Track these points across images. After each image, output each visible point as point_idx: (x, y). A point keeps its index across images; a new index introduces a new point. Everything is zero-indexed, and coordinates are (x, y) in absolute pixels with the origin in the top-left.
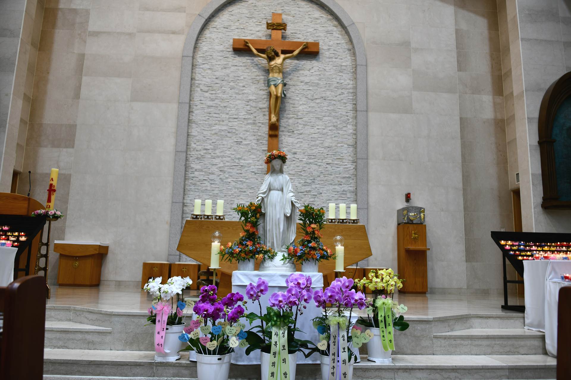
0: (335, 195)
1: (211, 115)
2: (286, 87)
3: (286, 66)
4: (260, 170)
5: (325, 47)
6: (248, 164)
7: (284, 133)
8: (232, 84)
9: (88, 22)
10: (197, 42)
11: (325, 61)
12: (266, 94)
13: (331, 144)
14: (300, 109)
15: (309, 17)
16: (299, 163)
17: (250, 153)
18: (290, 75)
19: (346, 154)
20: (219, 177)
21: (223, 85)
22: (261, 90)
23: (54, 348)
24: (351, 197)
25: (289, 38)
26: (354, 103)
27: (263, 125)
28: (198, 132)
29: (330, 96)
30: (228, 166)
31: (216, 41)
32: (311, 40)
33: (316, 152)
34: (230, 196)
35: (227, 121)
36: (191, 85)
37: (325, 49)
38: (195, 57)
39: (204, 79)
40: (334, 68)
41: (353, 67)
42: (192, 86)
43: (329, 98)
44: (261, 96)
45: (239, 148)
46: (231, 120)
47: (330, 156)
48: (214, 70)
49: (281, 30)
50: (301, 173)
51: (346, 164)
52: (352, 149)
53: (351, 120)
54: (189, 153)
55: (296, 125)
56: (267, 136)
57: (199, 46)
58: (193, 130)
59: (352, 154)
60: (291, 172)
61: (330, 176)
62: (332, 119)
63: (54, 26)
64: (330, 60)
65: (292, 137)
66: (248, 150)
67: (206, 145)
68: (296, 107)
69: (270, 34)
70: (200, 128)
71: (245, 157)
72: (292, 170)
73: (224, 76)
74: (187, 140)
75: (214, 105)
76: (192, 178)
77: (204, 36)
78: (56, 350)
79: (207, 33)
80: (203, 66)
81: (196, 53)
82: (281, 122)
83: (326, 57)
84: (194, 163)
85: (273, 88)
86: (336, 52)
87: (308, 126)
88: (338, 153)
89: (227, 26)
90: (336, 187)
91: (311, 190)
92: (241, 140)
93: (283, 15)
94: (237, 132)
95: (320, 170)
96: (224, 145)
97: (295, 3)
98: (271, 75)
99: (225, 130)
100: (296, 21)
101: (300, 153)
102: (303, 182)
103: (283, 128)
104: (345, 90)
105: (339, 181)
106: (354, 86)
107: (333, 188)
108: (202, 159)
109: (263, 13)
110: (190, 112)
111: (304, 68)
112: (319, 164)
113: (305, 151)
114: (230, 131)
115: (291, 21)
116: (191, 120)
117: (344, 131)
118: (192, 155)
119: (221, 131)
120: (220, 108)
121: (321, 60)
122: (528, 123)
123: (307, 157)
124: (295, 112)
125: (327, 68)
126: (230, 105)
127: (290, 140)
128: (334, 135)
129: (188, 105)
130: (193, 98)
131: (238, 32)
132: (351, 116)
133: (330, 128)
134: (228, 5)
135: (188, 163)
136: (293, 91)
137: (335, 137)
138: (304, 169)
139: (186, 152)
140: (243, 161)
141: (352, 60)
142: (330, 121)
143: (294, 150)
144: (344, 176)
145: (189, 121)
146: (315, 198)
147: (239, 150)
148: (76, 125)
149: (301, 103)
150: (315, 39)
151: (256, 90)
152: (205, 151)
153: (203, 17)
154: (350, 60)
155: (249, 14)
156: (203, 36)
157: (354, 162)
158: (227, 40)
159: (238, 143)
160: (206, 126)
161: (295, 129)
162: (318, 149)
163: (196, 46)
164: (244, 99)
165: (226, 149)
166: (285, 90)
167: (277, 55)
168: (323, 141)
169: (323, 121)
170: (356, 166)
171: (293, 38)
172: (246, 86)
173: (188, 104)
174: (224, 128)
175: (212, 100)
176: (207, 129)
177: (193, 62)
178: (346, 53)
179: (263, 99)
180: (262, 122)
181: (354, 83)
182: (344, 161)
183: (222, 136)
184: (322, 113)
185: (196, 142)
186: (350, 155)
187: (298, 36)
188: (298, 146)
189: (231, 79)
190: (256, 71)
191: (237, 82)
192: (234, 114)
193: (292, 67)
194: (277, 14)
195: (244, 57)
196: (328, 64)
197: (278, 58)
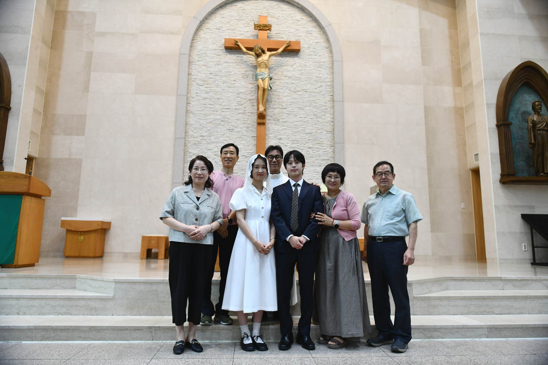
0: (316, 175)
1: (206, 106)
4: (249, 154)
5: (306, 46)
7: (271, 121)
8: (224, 78)
9: (95, 23)
10: (193, 42)
11: (305, 58)
12: (255, 87)
13: (312, 131)
14: (284, 101)
15: (291, 20)
17: (241, 139)
18: (275, 71)
19: (325, 139)
21: (217, 79)
22: (250, 84)
23: (58, 315)
25: (274, 38)
26: (332, 94)
27: (252, 115)
28: (195, 121)
29: (311, 88)
31: (210, 40)
32: (293, 39)
33: (299, 138)
35: (221, 111)
38: (191, 55)
39: (200, 74)
40: (314, 64)
41: (330, 63)
42: (189, 80)
43: (309, 91)
44: (250, 89)
45: (231, 135)
46: (224, 110)
47: (311, 141)
48: (208, 66)
49: (266, 30)
51: (325, 147)
52: (330, 135)
53: (329, 110)
54: (187, 139)
55: (281, 114)
56: (256, 124)
57: (194, 45)
58: (191, 120)
59: (331, 139)
62: (313, 109)
63: (64, 26)
64: (310, 57)
65: (277, 125)
66: (239, 136)
67: (203, 132)
68: (281, 99)
69: (257, 34)
70: (197, 118)
73: (217, 71)
74: (186, 128)
75: (209, 97)
77: (199, 36)
78: (60, 316)
79: (201, 33)
80: (199, 63)
81: (192, 51)
82: (268, 112)
83: (307, 54)
84: (192, 148)
85: (260, 81)
86: (315, 50)
87: (292, 115)
88: (318, 139)
89: (219, 27)
90: (317, 168)
92: (233, 128)
93: (268, 18)
94: (229, 121)
96: (218, 132)
98: (258, 70)
99: (219, 119)
100: (280, 23)
101: (285, 138)
103: (270, 117)
104: (324, 83)
105: (319, 163)
106: (331, 80)
107: (314, 169)
108: (198, 145)
109: (251, 15)
110: (188, 103)
111: (288, 64)
112: (302, 148)
113: (289, 137)
114: (223, 120)
115: (275, 23)
116: (189, 110)
117: (323, 119)
118: (190, 142)
119: (215, 120)
120: (215, 100)
121: (301, 57)
122: (487, 108)
123: (290, 142)
124: (280, 103)
125: (307, 64)
126: (223, 97)
127: (276, 127)
128: (314, 123)
130: (190, 91)
131: (229, 33)
132: (329, 106)
133: (311, 117)
134: (220, 9)
135: (186, 148)
136: (278, 84)
139: (185, 138)
141: (330, 57)
142: (310, 111)
143: (279, 137)
144: (323, 158)
147: (232, 137)
148: (86, 115)
149: (285, 95)
150: (297, 38)
151: (245, 84)
152: (201, 138)
153: (197, 19)
154: (328, 57)
155: (239, 16)
157: (332, 146)
158: (219, 40)
159: (230, 130)
160: (202, 116)
161: (280, 118)
162: (301, 135)
163: (192, 45)
164: (235, 92)
165: (220, 136)
166: (271, 84)
167: (263, 52)
168: (305, 128)
169: (305, 110)
170: (334, 149)
171: (277, 37)
172: (237, 80)
173: (186, 96)
174: (218, 117)
175: (207, 93)
176: (203, 118)
177: (189, 59)
178: (324, 51)
179: (252, 92)
180: (251, 112)
181: (332, 77)
182: (323, 145)
183: (216, 124)
184: (304, 104)
185: (193, 130)
186: (328, 140)
187: (282, 36)
188: (283, 132)
189: (223, 74)
190: (245, 67)
191: (229, 77)
192: (226, 105)
193: (276, 63)
194: (263, 16)
195: (235, 55)
196: (309, 61)
197: (265, 55)
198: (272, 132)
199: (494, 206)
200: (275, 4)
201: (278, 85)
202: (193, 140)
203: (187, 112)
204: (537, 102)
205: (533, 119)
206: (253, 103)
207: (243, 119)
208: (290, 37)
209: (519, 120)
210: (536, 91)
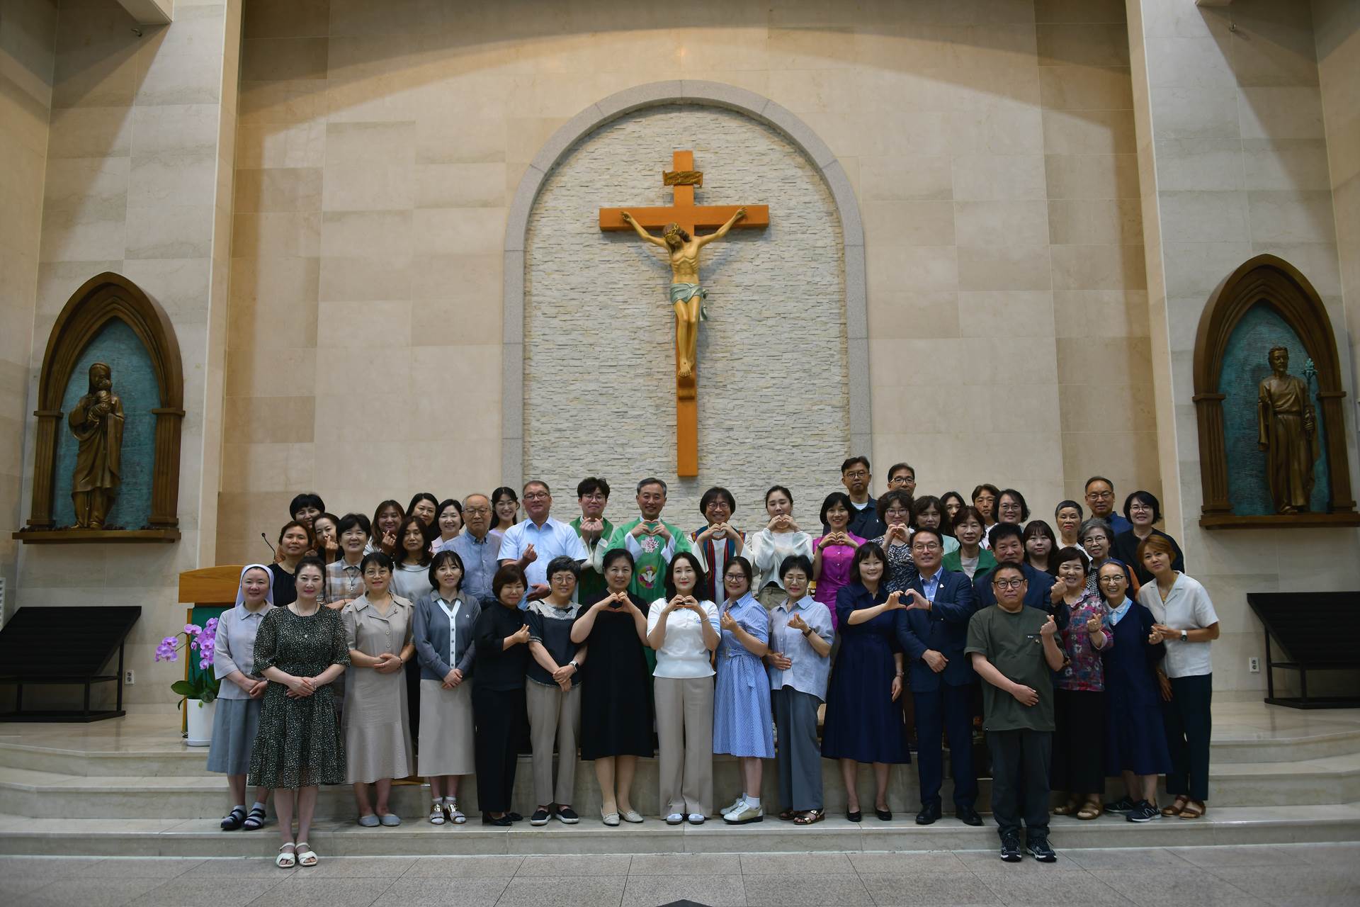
1: (565, 363)
2: (707, 299)
3: (706, 255)
4: (664, 464)
5: (781, 213)
7: (708, 390)
8: (601, 298)
9: (321, 193)
10: (531, 219)
11: (782, 240)
12: (670, 314)
13: (799, 407)
14: (737, 341)
15: (747, 153)
16: (738, 448)
17: (643, 434)
18: (713, 274)
19: (831, 426)
21: (586, 302)
22: (658, 307)
25: (709, 198)
26: (842, 321)
27: (665, 377)
28: (543, 398)
29: (795, 310)
30: (603, 461)
31: (568, 213)
33: (772, 425)
35: (597, 373)
36: (524, 305)
37: (780, 215)
38: (529, 249)
39: (549, 293)
40: (801, 253)
41: (837, 249)
42: (527, 307)
43: (792, 316)
44: (658, 320)
45: (622, 424)
46: (604, 370)
47: (798, 430)
48: (566, 273)
49: (692, 184)
50: (744, 468)
51: (831, 444)
52: (840, 414)
53: (837, 357)
54: (528, 440)
55: (730, 373)
56: (675, 398)
57: (534, 226)
58: (533, 395)
59: (843, 424)
60: (723, 467)
62: (800, 356)
63: (257, 205)
64: (792, 237)
65: (723, 398)
66: (639, 427)
67: (559, 421)
68: (728, 337)
69: (672, 193)
70: (546, 390)
71: (634, 442)
72: (725, 462)
73: (587, 283)
74: (524, 413)
75: (570, 342)
77: (543, 205)
79: (549, 200)
80: (545, 266)
81: (530, 241)
82: (701, 369)
83: (784, 232)
84: (539, 458)
85: (681, 305)
86: (803, 221)
87: (754, 373)
88: (813, 425)
89: (587, 182)
90: (813, 491)
92: (624, 409)
93: (694, 152)
94: (616, 394)
96: (592, 420)
97: (717, 125)
98: (675, 279)
99: (594, 390)
100: (722, 163)
101: (740, 427)
102: (748, 484)
103: (705, 380)
104: (824, 297)
105: (817, 480)
106: (841, 288)
108: (555, 450)
109: (657, 149)
110: (526, 359)
111: (742, 257)
112: (778, 447)
113: (749, 423)
114: (604, 393)
115: (711, 163)
116: (528, 374)
117: (824, 379)
118: (534, 444)
119: (586, 393)
120: (582, 349)
121: (773, 238)
122: (1172, 361)
123: (753, 435)
124: (727, 346)
125: (786, 255)
126: (600, 340)
127: (720, 403)
128: (807, 389)
129: (521, 347)
130: (530, 332)
131: (609, 193)
132: (838, 349)
133: (797, 375)
134: (588, 138)
135: (526, 458)
136: (722, 305)
137: (806, 392)
138: (748, 459)
139: (523, 438)
140: (631, 450)
141: (837, 235)
142: (794, 362)
143: (728, 424)
144: (827, 469)
145: (525, 377)
147: (623, 428)
148: (314, 398)
149: (738, 327)
150: (762, 196)
151: (648, 308)
152: (557, 434)
153: (539, 170)
154: (831, 235)
155: (628, 154)
156: (541, 205)
157: (846, 440)
158: (589, 212)
159: (619, 414)
160: (557, 385)
161: (728, 382)
162: (775, 419)
163: (530, 227)
164: (628, 327)
165: (597, 428)
166: (706, 308)
167: (686, 239)
168: (784, 401)
169: (783, 361)
170: (851, 448)
171: (717, 196)
172: (629, 300)
173: (521, 344)
174: (592, 386)
175: (566, 333)
176: (560, 391)
177: (525, 260)
178: (823, 220)
179: (663, 325)
180: (664, 370)
181: (842, 281)
182: (826, 438)
183: (588, 403)
184: (779, 346)
185: (540, 417)
186: (837, 427)
187: (727, 193)
188: (737, 414)
189: (599, 290)
190: (647, 269)
191: (612, 294)
192: (608, 358)
193: (717, 257)
194: (681, 152)
195: (623, 242)
196: (789, 247)
197: (688, 244)
198: (710, 415)
200: (708, 119)
201: (722, 307)
202: (541, 441)
203: (524, 377)
204: (1278, 349)
205: (1268, 388)
206: (666, 350)
207: (646, 388)
208: (746, 195)
209: (1246, 386)
210: (1285, 319)
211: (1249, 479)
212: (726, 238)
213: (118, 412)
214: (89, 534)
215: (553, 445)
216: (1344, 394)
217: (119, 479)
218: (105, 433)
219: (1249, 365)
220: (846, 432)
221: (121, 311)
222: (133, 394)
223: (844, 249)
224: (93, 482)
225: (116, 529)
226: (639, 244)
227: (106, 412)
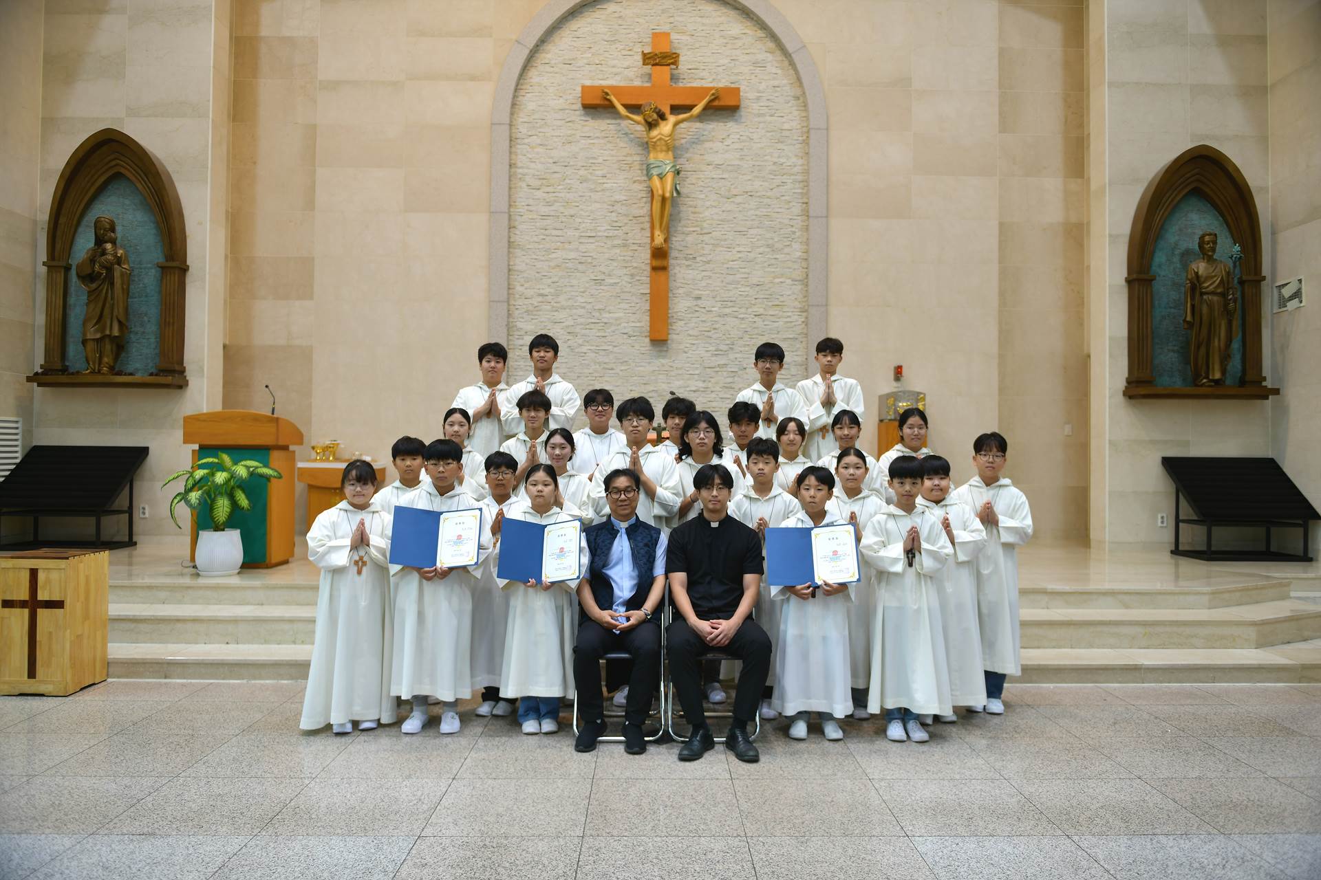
1: (547, 232)
2: (680, 175)
3: (680, 134)
4: (636, 329)
5: (752, 95)
6: (616, 319)
7: (678, 262)
8: (582, 172)
9: (317, 62)
10: (517, 94)
11: (751, 122)
12: (645, 189)
13: (762, 280)
14: (707, 216)
15: (721, 36)
16: (705, 315)
17: (619, 300)
18: (687, 152)
19: (790, 297)
20: (566, 345)
21: (567, 175)
22: (635, 182)
24: (798, 374)
25: (684, 79)
26: (806, 200)
27: (640, 248)
28: (527, 264)
29: (761, 189)
30: (582, 324)
31: (551, 90)
32: (724, 82)
33: (736, 295)
34: (588, 377)
35: (577, 243)
36: (510, 177)
37: (750, 98)
38: (514, 123)
39: (532, 165)
40: (769, 134)
41: (802, 132)
42: (512, 179)
43: (758, 194)
44: (635, 194)
45: (600, 291)
46: (582, 240)
47: (760, 300)
48: (549, 147)
49: (668, 65)
50: (709, 334)
51: (790, 314)
52: (800, 287)
53: (797, 234)
54: (512, 302)
55: (700, 246)
56: (648, 268)
57: (519, 101)
58: (518, 261)
59: (800, 296)
60: (691, 332)
61: (760, 337)
62: (765, 232)
63: (255, 71)
64: (761, 119)
65: (693, 269)
66: (615, 294)
67: (541, 287)
68: (700, 213)
69: (650, 73)
70: (529, 257)
71: (611, 308)
72: (693, 329)
73: (568, 157)
74: (509, 278)
75: (552, 213)
76: (520, 347)
77: (528, 80)
79: (534, 76)
80: (530, 140)
81: (516, 115)
82: (674, 242)
83: (753, 114)
84: (523, 320)
85: (656, 180)
86: (771, 104)
87: (722, 246)
88: (774, 296)
89: (570, 60)
91: (726, 362)
92: (602, 277)
93: (672, 34)
94: (594, 263)
95: (743, 326)
96: (572, 286)
97: (694, 9)
98: (652, 155)
99: (574, 259)
100: (697, 45)
101: (707, 297)
102: (714, 349)
103: (676, 251)
104: (788, 177)
106: (805, 169)
108: (535, 313)
109: (636, 30)
111: (713, 137)
112: (742, 316)
113: (716, 293)
114: (583, 261)
115: (686, 45)
116: (513, 242)
117: (786, 254)
118: (518, 307)
119: (567, 261)
120: (565, 219)
121: (742, 121)
122: (1109, 243)
123: (719, 304)
124: (697, 221)
125: (755, 136)
126: (581, 212)
127: (690, 274)
128: (768, 263)
129: (506, 216)
130: (515, 202)
131: (590, 71)
132: (799, 226)
133: (761, 250)
134: (570, 17)
135: (511, 320)
136: (694, 181)
137: (769, 265)
138: (715, 326)
139: (508, 302)
140: (607, 315)
141: (802, 119)
142: (759, 237)
144: (785, 337)
145: (511, 244)
146: (733, 377)
147: (600, 295)
148: (313, 259)
149: (708, 204)
150: (733, 78)
151: (626, 183)
152: (540, 299)
153: (525, 46)
154: (797, 118)
155: (609, 33)
156: (526, 81)
157: (803, 310)
158: (571, 89)
159: (597, 282)
160: (538, 253)
161: (698, 254)
162: (740, 289)
163: (515, 102)
164: (606, 200)
165: (576, 294)
166: (679, 184)
167: (662, 117)
168: (749, 274)
169: (749, 236)
170: (807, 318)
171: (692, 78)
172: (608, 175)
173: (507, 214)
174: (572, 255)
175: (549, 204)
176: (543, 258)
177: (511, 133)
178: (790, 104)
179: (640, 200)
180: (638, 242)
181: (806, 163)
182: (787, 310)
183: (569, 270)
184: (748, 223)
185: (524, 283)
186: (796, 299)
187: (702, 74)
188: (705, 284)
189: (580, 164)
190: (625, 146)
191: (591, 168)
192: (588, 230)
193: (691, 137)
194: (660, 33)
195: (603, 119)
196: (757, 128)
197: (664, 122)
198: (680, 284)
199: (1107, 442)
200: (686, 3)
201: (694, 184)
202: (524, 304)
203: (509, 245)
204: (1208, 235)
205: (1196, 271)
206: (642, 223)
207: (622, 258)
208: (719, 77)
209: (1174, 269)
210: (1215, 206)
211: (1172, 354)
212: (701, 117)
213: (124, 264)
214: (99, 379)
215: (537, 309)
216: (1264, 278)
217: (127, 327)
218: (112, 284)
219: (1179, 249)
220: (804, 304)
221: (124, 167)
222: (138, 248)
223: (808, 132)
224: (103, 330)
225: (125, 375)
226: (618, 121)
227: (112, 264)
